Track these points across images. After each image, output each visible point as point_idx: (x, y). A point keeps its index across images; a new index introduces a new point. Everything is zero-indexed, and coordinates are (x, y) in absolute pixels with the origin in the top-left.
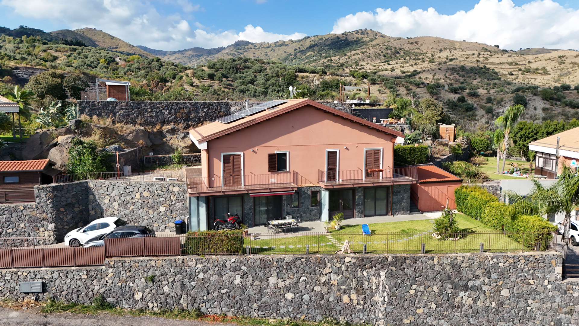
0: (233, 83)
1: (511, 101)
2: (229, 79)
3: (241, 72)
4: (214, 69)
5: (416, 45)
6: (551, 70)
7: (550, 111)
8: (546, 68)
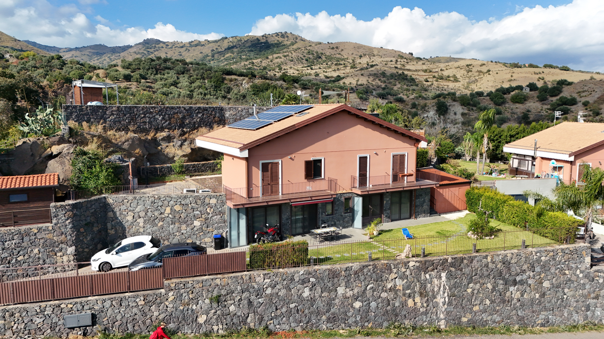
0: (153, 85)
1: (433, 106)
2: (148, 81)
3: (162, 74)
4: (130, 70)
5: (337, 50)
6: (461, 78)
7: (468, 116)
8: (457, 75)
